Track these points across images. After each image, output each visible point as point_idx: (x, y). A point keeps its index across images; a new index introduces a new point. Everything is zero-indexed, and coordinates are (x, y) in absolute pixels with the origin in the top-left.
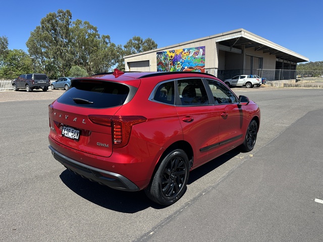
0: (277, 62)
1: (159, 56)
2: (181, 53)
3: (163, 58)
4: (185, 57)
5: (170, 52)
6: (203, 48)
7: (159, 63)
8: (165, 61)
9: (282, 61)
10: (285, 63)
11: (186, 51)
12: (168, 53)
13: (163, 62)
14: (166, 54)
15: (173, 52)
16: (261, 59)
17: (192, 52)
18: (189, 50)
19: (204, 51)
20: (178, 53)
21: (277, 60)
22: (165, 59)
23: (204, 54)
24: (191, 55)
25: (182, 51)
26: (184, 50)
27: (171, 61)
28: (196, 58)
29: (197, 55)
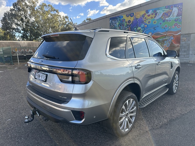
1: (113, 22)
2: (143, 16)
3: (118, 23)
4: (149, 21)
5: (127, 16)
6: (179, 5)
8: (120, 28)
11: (150, 12)
15: (132, 15)
18: (155, 11)
19: (180, 10)
23: (179, 15)
27: (128, 26)
28: (167, 21)
29: (169, 16)
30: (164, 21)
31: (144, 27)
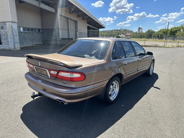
0: (88, 26)
9: (91, 26)
10: (93, 28)
16: (76, 22)
21: (88, 25)
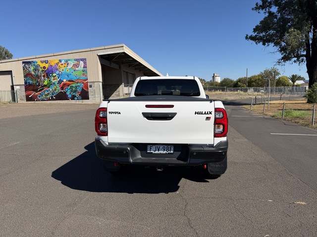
1: (27, 66)
2: (57, 64)
3: (32, 68)
4: (62, 69)
5: (42, 62)
6: (84, 60)
7: (27, 75)
8: (35, 73)
11: (63, 62)
12: (39, 63)
13: (33, 73)
14: (36, 64)
15: (46, 62)
16: (134, 76)
17: (71, 64)
18: (67, 61)
19: (85, 63)
20: (53, 64)
22: (35, 70)
23: (85, 67)
24: (69, 67)
25: (57, 61)
26: (60, 61)
27: (44, 72)
28: (77, 70)
29: (78, 67)
30: (75, 71)
31: (59, 74)
